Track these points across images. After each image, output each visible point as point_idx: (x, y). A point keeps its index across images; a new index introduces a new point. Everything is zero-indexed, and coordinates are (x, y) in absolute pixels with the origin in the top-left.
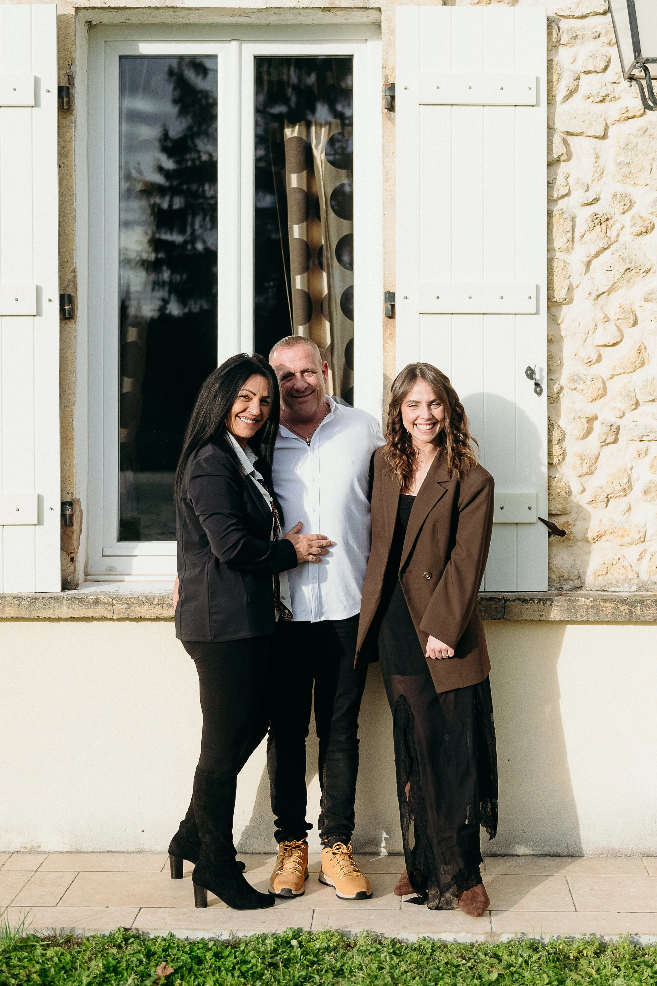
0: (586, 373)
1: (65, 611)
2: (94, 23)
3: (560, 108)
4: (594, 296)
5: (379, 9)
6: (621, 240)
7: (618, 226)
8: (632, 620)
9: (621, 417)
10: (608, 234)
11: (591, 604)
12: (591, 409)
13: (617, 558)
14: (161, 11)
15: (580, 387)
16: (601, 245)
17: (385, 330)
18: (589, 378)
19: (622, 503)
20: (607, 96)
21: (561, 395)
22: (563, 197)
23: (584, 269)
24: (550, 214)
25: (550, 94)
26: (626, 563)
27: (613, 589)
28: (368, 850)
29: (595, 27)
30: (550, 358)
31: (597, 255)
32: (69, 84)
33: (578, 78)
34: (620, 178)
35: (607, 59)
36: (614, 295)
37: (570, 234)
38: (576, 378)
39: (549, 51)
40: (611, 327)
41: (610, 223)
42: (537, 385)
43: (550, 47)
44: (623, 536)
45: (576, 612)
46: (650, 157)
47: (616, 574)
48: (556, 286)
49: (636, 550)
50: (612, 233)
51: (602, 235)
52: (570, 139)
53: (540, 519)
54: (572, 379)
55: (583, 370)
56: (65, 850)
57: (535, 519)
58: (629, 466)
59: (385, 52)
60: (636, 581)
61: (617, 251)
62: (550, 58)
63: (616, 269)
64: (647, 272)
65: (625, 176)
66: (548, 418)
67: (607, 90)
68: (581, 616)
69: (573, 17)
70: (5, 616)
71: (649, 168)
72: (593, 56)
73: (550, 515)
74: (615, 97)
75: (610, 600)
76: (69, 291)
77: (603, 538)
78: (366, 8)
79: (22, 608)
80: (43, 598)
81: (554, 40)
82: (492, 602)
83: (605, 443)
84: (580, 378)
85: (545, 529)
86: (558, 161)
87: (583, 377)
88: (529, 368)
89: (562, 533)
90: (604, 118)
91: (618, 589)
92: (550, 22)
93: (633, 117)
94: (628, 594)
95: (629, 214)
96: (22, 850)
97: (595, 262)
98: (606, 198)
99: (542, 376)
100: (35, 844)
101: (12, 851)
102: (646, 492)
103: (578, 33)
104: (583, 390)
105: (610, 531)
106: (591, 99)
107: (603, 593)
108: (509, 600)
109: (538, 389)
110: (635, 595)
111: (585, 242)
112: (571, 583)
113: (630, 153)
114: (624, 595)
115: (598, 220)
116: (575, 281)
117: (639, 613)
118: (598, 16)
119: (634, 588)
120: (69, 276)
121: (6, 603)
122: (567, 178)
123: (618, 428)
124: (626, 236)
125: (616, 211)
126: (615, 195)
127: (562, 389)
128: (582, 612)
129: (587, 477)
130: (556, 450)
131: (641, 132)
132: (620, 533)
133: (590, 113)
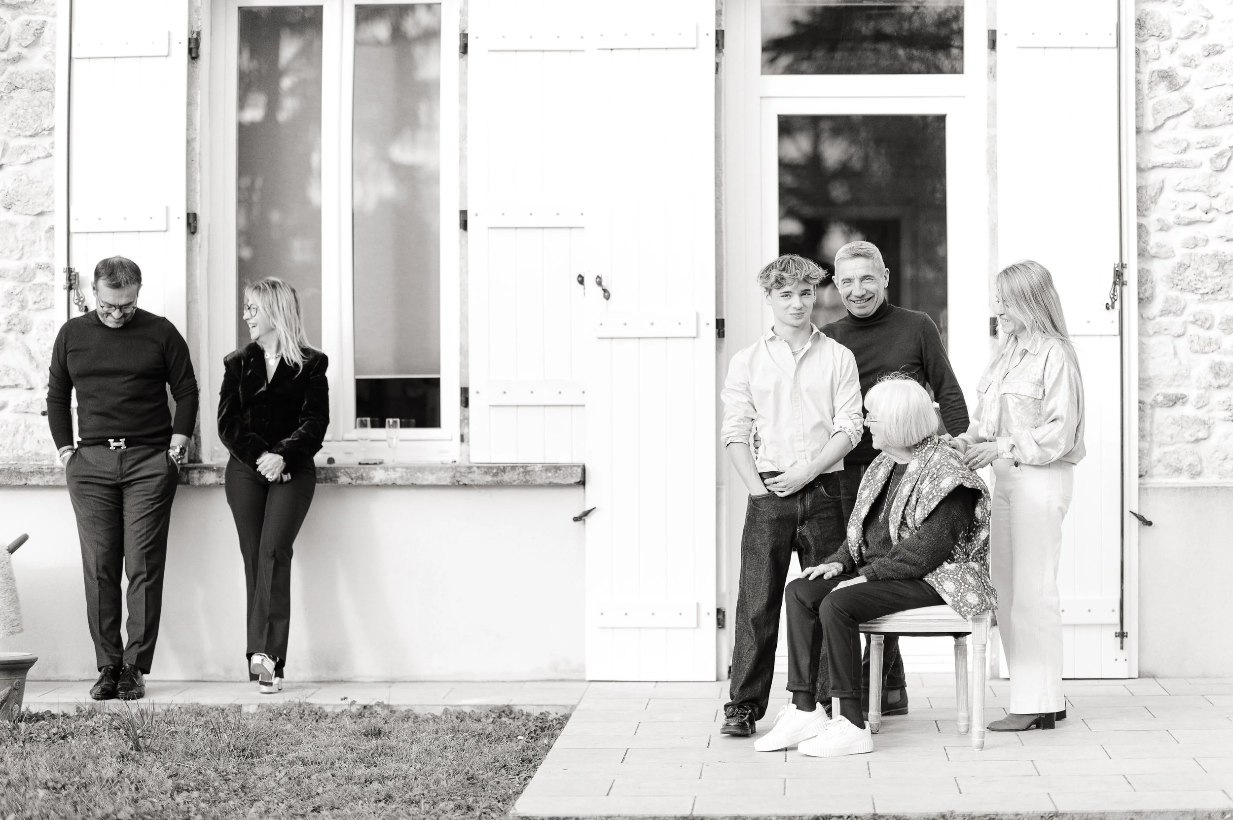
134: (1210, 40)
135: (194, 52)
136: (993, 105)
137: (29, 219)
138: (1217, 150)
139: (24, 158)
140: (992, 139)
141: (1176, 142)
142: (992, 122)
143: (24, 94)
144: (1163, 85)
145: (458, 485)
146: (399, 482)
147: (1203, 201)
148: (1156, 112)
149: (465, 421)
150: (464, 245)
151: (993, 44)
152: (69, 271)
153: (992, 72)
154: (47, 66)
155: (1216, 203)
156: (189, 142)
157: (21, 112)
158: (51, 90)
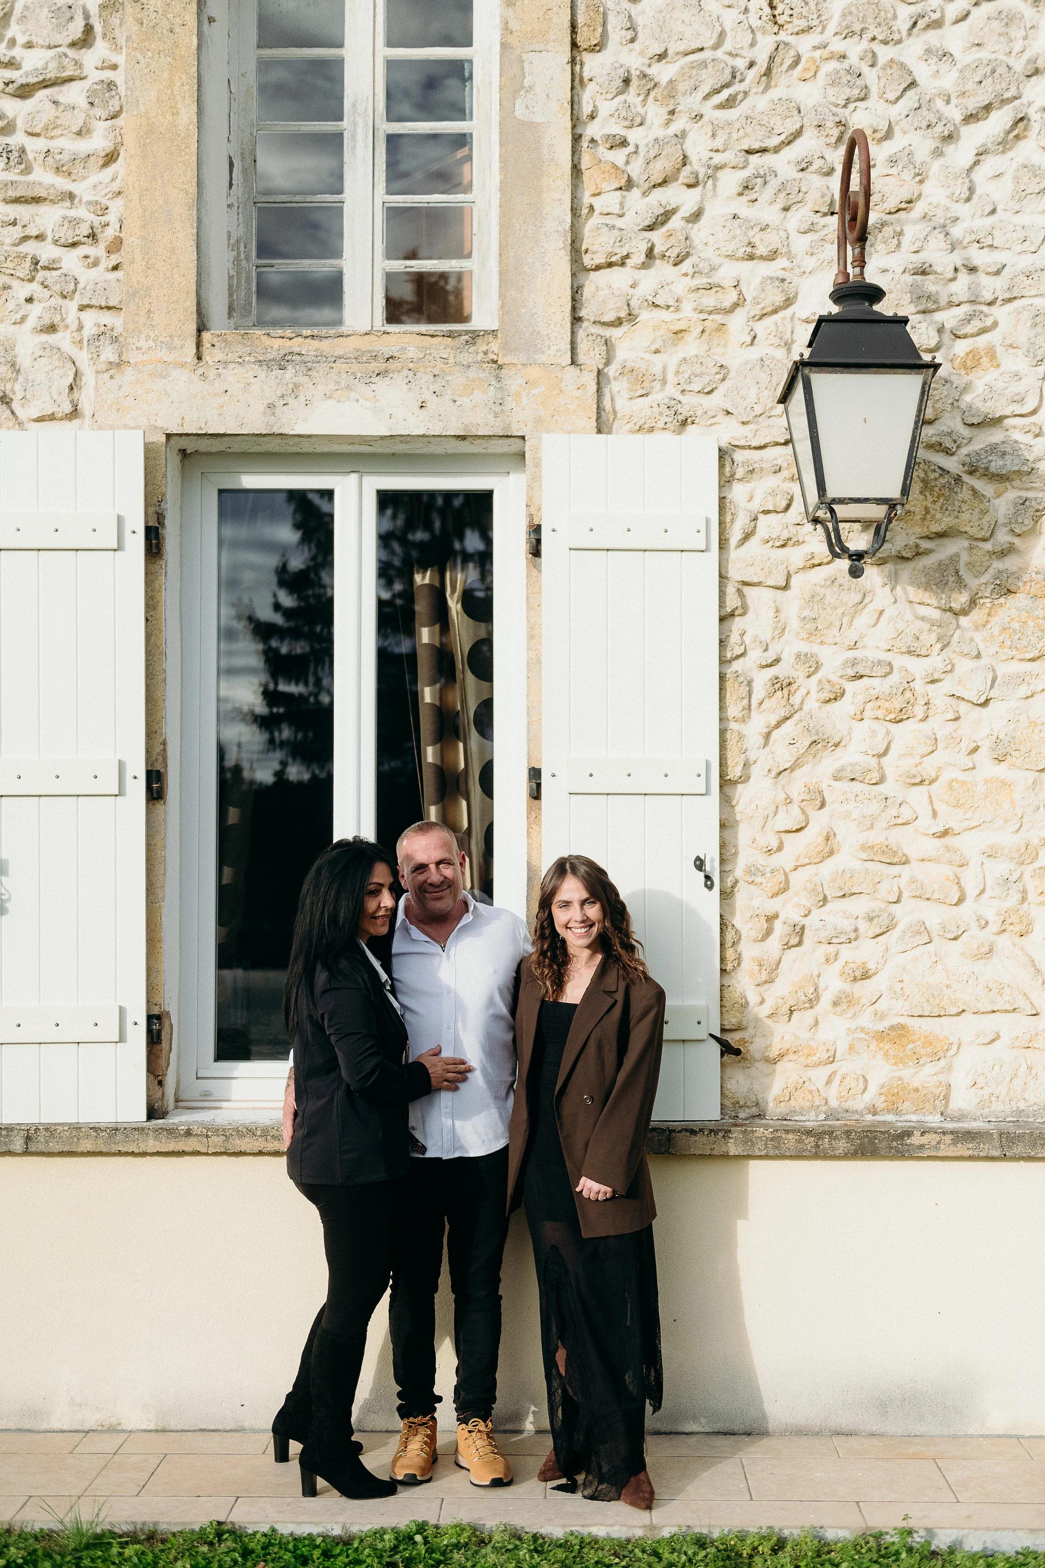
0: (765, 864)
1: (151, 1145)
2: (188, 451)
3: (734, 554)
4: (774, 773)
5: (523, 438)
6: (806, 708)
7: (802, 691)
8: (818, 1154)
9: (806, 916)
10: (791, 701)
11: (771, 1136)
12: (772, 906)
13: (801, 1081)
14: (266, 439)
15: (758, 879)
16: (783, 714)
17: (529, 813)
18: (768, 870)
19: (808, 1016)
20: (789, 539)
21: (736, 890)
22: (738, 657)
23: (762, 741)
24: (722, 677)
25: (723, 538)
26: (812, 1088)
27: (797, 1118)
28: (508, 1427)
29: (776, 459)
30: (723, 845)
32: (159, 523)
33: (755, 519)
34: (804, 635)
35: (789, 497)
36: (797, 772)
37: (746, 701)
38: (753, 869)
39: (721, 487)
40: (795, 809)
41: (793, 688)
42: (707, 878)
43: (723, 483)
44: (809, 1055)
45: (753, 1145)
46: (840, 611)
47: (800, 1101)
48: (730, 762)
49: (822, 1073)
50: (796, 700)
51: (784, 702)
52: (746, 590)
53: (711, 1035)
54: (749, 871)
55: (761, 860)
56: (150, 1428)
57: (705, 1036)
58: (816, 973)
59: (530, 487)
60: (824, 1108)
61: (801, 720)
62: (722, 496)
63: (800, 742)
64: (836, 745)
65: (811, 634)
66: (721, 916)
67: (789, 532)
68: (760, 1150)
69: (749, 447)
70: (80, 1150)
71: (838, 624)
72: (773, 493)
73: (723, 1030)
74: (798, 541)
75: (793, 1131)
76: (158, 767)
77: (786, 1058)
78: (507, 436)
79: (100, 1141)
80: (125, 1129)
81: (728, 474)
82: (655, 1134)
83: (787, 946)
84: (758, 869)
85: (716, 1048)
86: (732, 615)
87: (762, 869)
88: (698, 858)
89: (737, 1052)
90: (785, 565)
91: (803, 1118)
92: (723, 454)
93: (820, 565)
94: (816, 1123)
95: (815, 679)
96: (99, 1428)
97: (775, 734)
98: (788, 658)
99: (713, 866)
100: (114, 1421)
101: (87, 1429)
102: (835, 1004)
103: (756, 465)
104: (761, 883)
105: (794, 1049)
106: (771, 543)
107: (785, 1122)
108: (674, 1131)
109: (709, 883)
110: (823, 1125)
111: (764, 711)
112: (748, 1111)
113: (816, 607)
114: (809, 1125)
115: (779, 685)
116: (752, 756)
117: (827, 1146)
118: (778, 447)
119: (822, 1117)
120: (158, 748)
121: (81, 1135)
122: (742, 635)
123: (803, 928)
124: (812, 704)
125: (799, 674)
126: (798, 656)
127: (736, 882)
128: (760, 1145)
129: (766, 986)
130: (730, 954)
131: (829, 582)
132: (805, 1052)
133: (769, 559)
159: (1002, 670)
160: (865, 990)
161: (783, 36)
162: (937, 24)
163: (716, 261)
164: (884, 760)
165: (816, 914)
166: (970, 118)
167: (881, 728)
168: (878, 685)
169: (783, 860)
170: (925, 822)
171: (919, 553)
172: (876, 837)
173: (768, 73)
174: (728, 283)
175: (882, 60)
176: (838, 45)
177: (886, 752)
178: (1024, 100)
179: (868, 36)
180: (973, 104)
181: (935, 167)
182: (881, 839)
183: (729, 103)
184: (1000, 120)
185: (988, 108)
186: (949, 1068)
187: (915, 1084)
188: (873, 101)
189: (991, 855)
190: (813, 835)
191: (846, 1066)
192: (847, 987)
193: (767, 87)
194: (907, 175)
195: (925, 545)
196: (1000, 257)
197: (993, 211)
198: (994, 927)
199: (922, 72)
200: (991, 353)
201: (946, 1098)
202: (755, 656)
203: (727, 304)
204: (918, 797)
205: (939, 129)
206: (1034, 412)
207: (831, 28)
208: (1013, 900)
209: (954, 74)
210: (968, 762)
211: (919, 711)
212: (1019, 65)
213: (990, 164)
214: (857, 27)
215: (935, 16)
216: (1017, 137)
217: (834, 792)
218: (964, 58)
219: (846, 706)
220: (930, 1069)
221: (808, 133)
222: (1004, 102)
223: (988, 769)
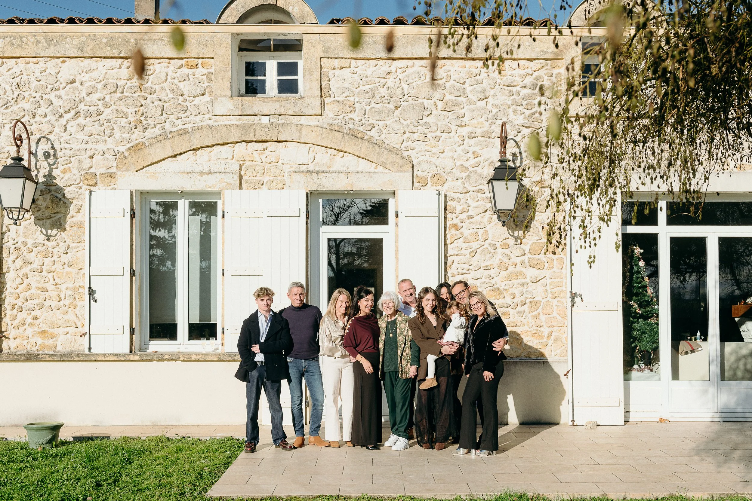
7: (23, 251)
9: (23, 304)
12: (15, 302)
16: (18, 256)
19: (23, 328)
22: (7, 242)
26: (23, 345)
27: (19, 352)
31: (17, 258)
36: (22, 270)
40: (20, 279)
47: (20, 348)
49: (26, 342)
50: (21, 253)
54: (9, 294)
61: (22, 257)
64: (30, 263)
77: (17, 338)
87: (12, 293)
98: (19, 242)
102: (29, 325)
111: (13, 255)
113: (26, 230)
115: (17, 249)
116: (10, 266)
119: (25, 352)
122: (8, 237)
123: (22, 307)
124: (25, 253)
125: (22, 246)
126: (22, 242)
128: (4, 358)
129: (12, 321)
130: (3, 313)
134: (469, 214)
135: (133, 216)
136: (397, 236)
137: (77, 271)
138: (471, 250)
139: (75, 250)
140: (397, 247)
141: (458, 247)
142: (397, 241)
143: (75, 229)
144: (453, 229)
145: (220, 360)
146: (200, 359)
147: (466, 267)
148: (451, 237)
149: (223, 339)
150: (223, 281)
151: (397, 216)
152: (90, 288)
153: (397, 225)
154: (82, 219)
155: (471, 267)
156: (132, 246)
157: (74, 234)
158: (84, 227)
159: (71, 245)
160: (36, 322)
161: (21, 92)
162: (59, 89)
163: (4, 146)
164: (43, 267)
165: (26, 304)
166: (65, 112)
167: (41, 259)
168: (40, 249)
169: (18, 291)
170: (52, 282)
171: (51, 218)
172: (40, 285)
173: (16, 101)
174: (6, 152)
175: (44, 98)
176: (34, 94)
177: (43, 265)
178: (79, 108)
179: (40, 93)
180: (66, 109)
181: (56, 124)
182: (42, 286)
183: (7, 108)
184: (73, 113)
185: (69, 110)
186: (57, 340)
187: (48, 344)
188: (42, 108)
189: (67, 289)
190: (25, 285)
191: (32, 340)
192: (32, 321)
193: (17, 104)
194: (50, 126)
195: (52, 215)
196: (72, 146)
197: (71, 135)
198: (67, 307)
199: (55, 101)
200: (69, 169)
201: (55, 348)
202: (11, 242)
203: (6, 157)
204: (50, 276)
205: (57, 115)
206: (79, 183)
207: (32, 91)
208: (72, 300)
209: (62, 102)
210: (62, 267)
211: (50, 255)
212: (77, 99)
213: (71, 123)
214: (38, 91)
215: (58, 88)
216: (78, 117)
217: (30, 274)
218: (64, 98)
219: (33, 254)
220: (51, 341)
221: (27, 116)
222: (73, 109)
223: (67, 269)
